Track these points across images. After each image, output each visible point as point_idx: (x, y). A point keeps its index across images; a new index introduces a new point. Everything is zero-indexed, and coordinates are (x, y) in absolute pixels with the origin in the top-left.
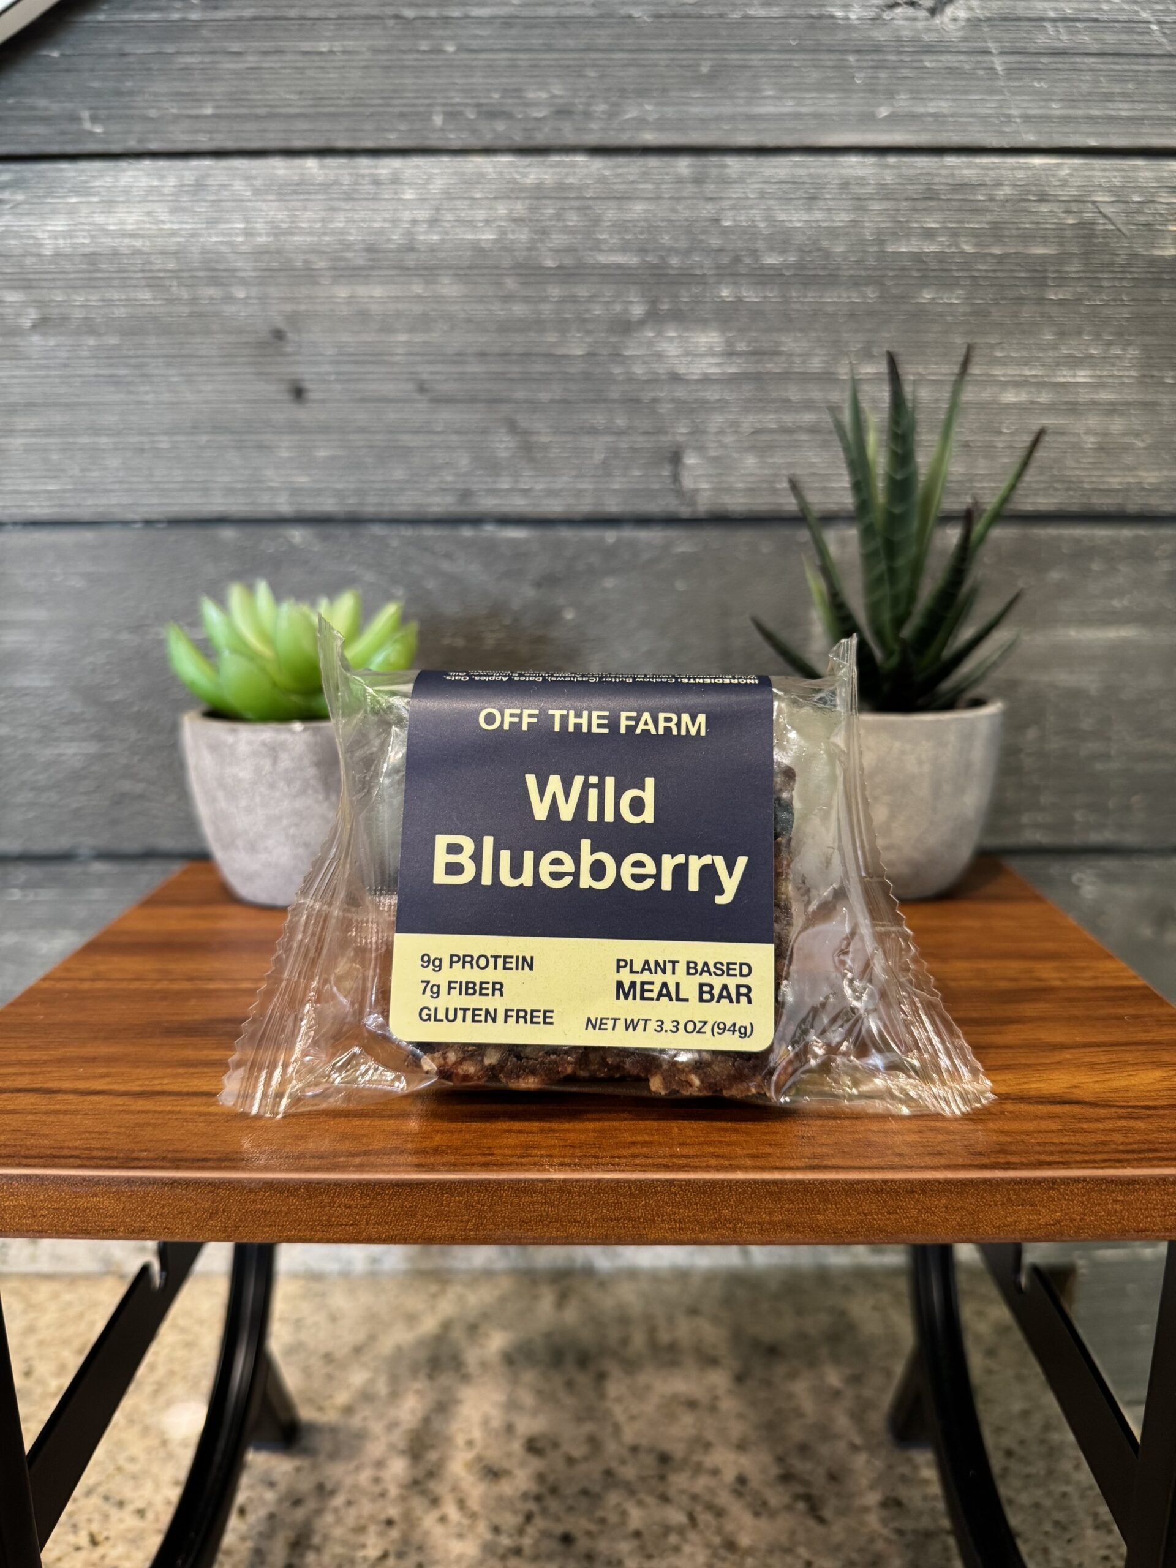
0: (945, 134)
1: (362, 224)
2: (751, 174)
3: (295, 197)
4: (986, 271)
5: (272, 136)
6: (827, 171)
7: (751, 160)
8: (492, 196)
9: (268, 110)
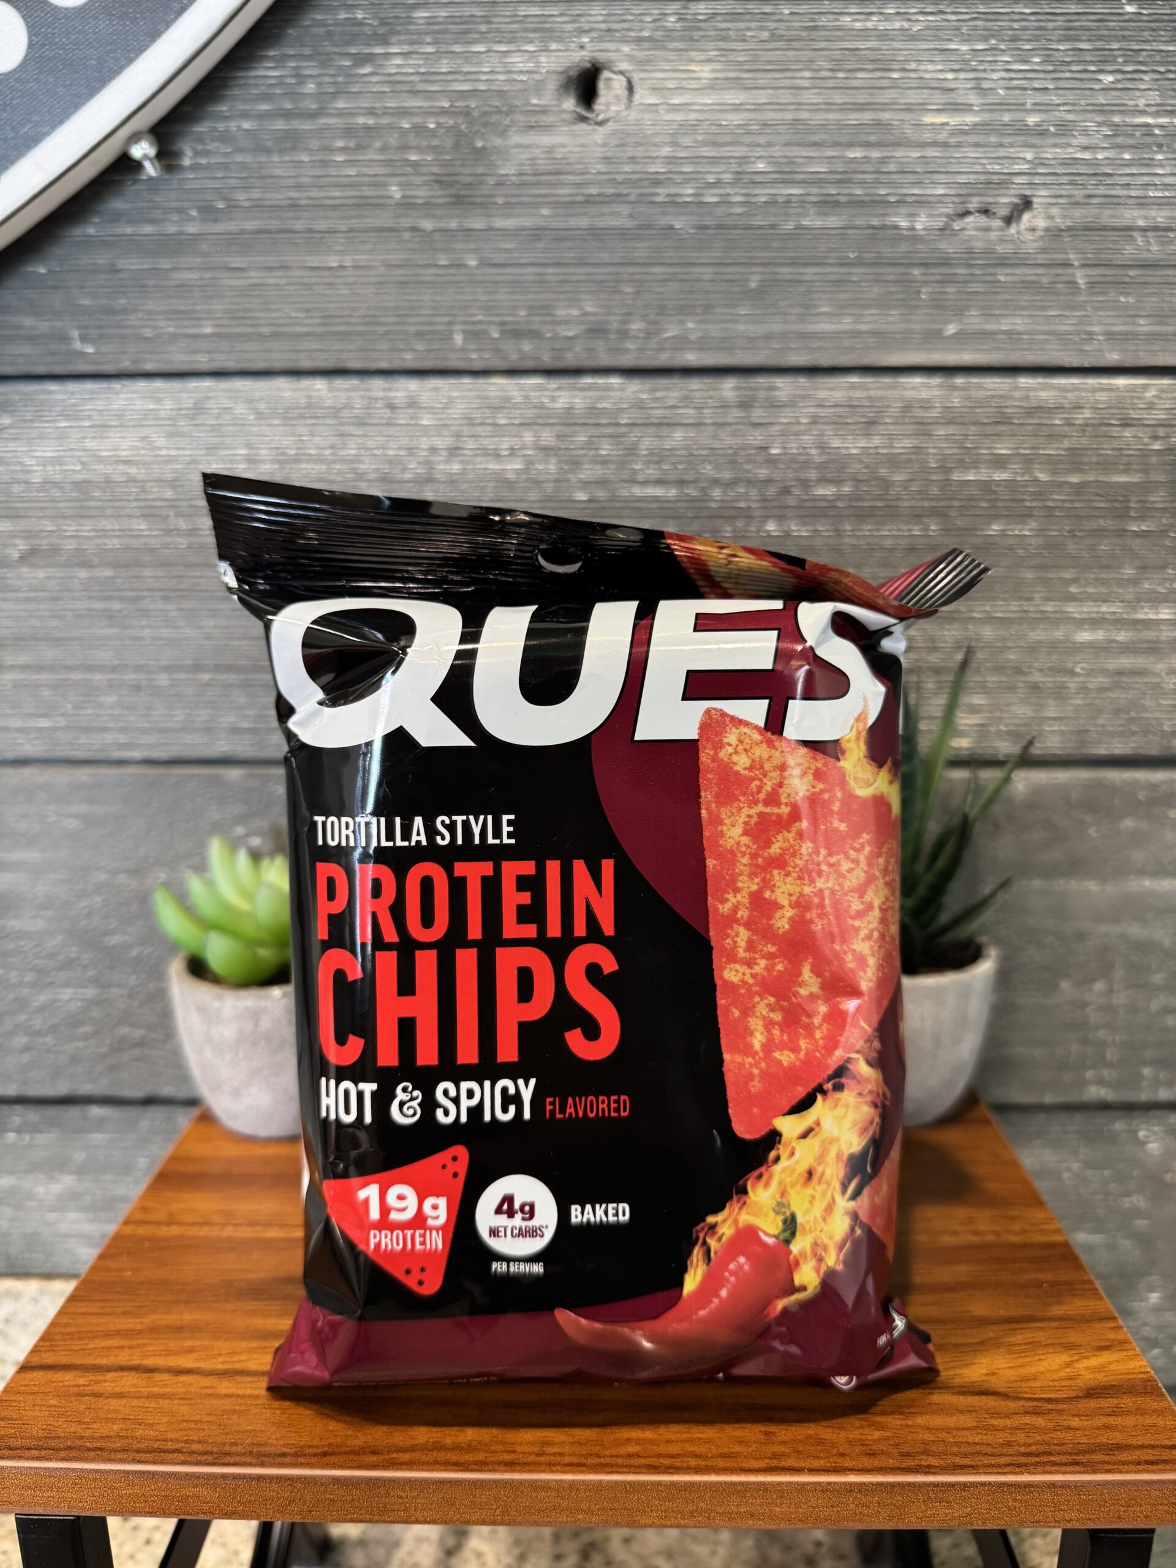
0: (1018, 353)
1: (376, 452)
2: (804, 397)
3: (301, 422)
4: (1063, 501)
5: (275, 356)
6: (888, 393)
7: (802, 381)
8: (517, 422)
9: (273, 329)
